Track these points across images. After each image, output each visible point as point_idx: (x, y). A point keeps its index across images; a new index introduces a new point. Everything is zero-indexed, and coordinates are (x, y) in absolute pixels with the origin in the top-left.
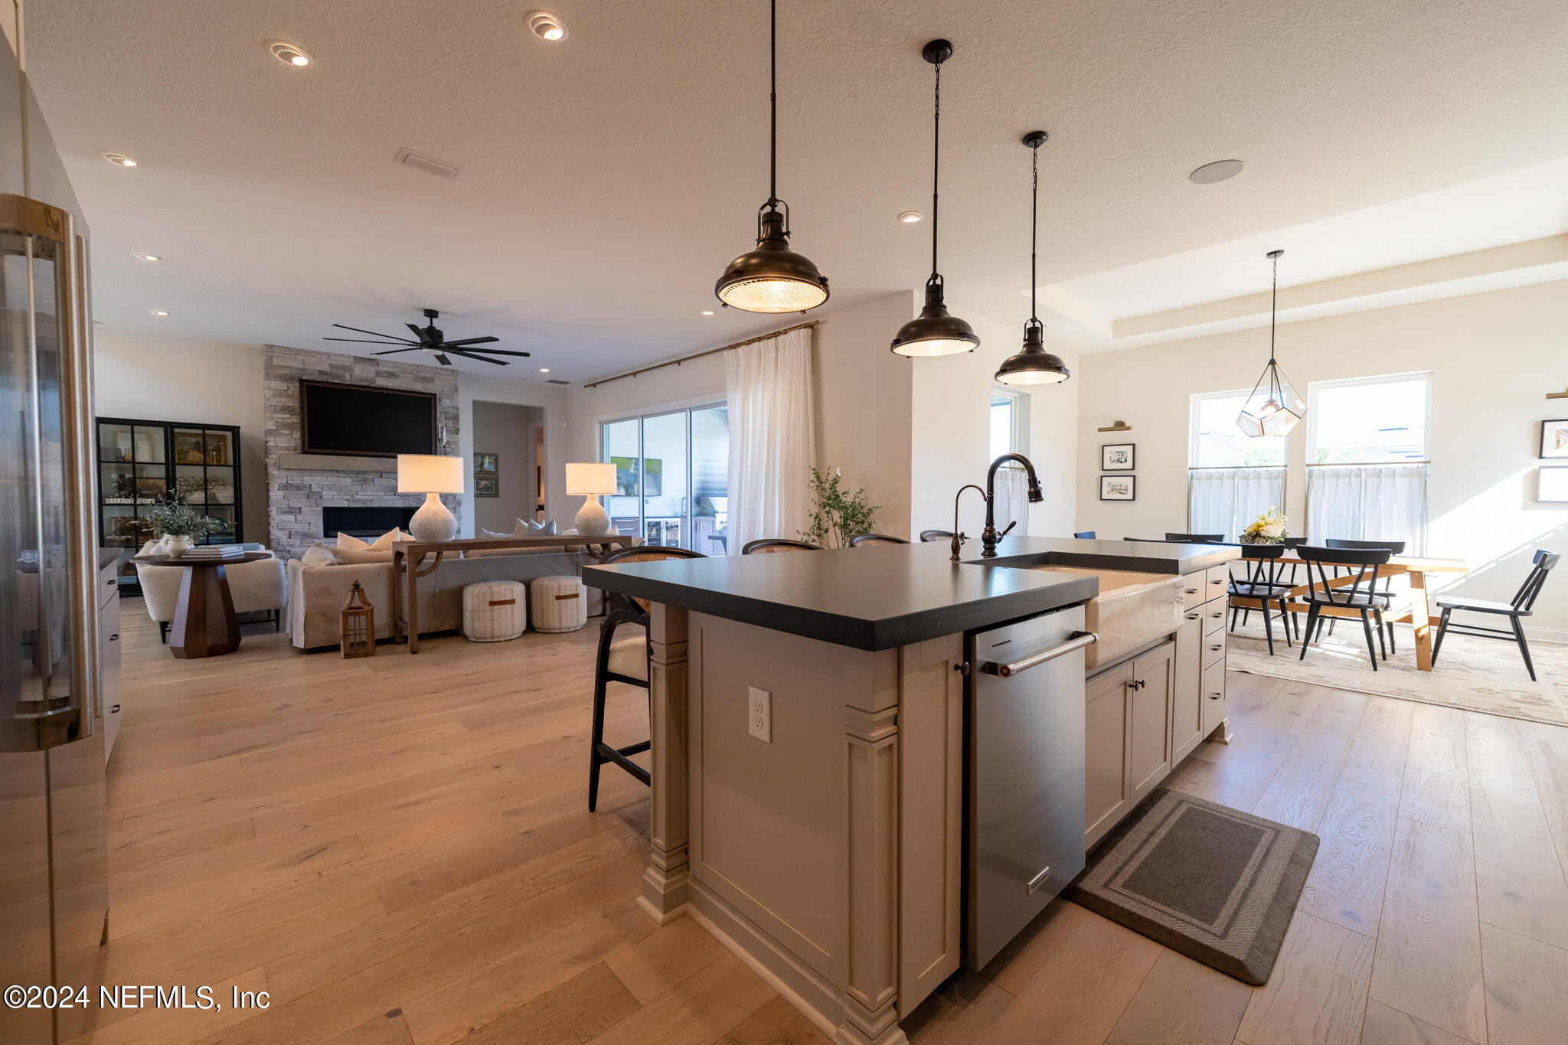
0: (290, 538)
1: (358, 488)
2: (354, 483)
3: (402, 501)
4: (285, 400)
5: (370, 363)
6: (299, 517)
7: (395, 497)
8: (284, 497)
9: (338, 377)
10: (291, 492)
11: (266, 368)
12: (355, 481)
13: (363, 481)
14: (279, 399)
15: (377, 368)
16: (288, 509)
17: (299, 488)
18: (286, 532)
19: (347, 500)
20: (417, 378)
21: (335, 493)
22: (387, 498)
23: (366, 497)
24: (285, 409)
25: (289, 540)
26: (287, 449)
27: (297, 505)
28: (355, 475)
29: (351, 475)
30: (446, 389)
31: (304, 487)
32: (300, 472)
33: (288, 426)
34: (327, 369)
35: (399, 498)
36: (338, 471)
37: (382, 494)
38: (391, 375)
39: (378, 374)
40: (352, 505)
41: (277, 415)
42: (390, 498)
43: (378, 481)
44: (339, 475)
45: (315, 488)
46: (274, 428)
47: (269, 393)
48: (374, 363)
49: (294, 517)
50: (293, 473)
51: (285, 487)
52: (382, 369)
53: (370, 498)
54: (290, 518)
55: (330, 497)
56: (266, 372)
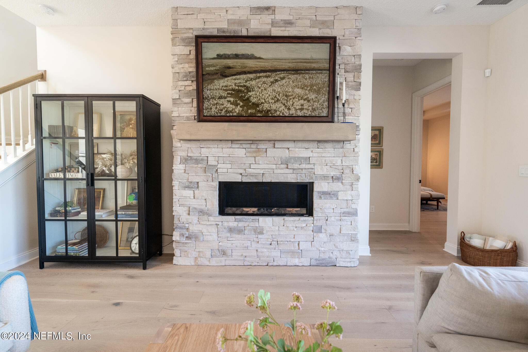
0: (189, 214)
1: (252, 160)
2: (248, 155)
3: (294, 176)
6: (196, 192)
8: (185, 170)
10: (191, 166)
12: (249, 152)
13: (255, 152)
14: (181, 66)
16: (187, 184)
17: (197, 161)
18: (186, 209)
19: (241, 174)
20: (315, 23)
21: (229, 166)
23: (258, 171)
25: (188, 217)
26: (188, 119)
27: (195, 179)
28: (248, 146)
29: (244, 146)
30: (347, 33)
31: (202, 160)
32: (198, 144)
33: (186, 94)
35: (291, 171)
36: (232, 141)
37: (274, 167)
38: (288, 23)
39: (274, 24)
40: (245, 180)
41: (180, 83)
42: (282, 171)
43: (272, 152)
44: (234, 146)
45: (212, 162)
46: (178, 97)
47: (171, 60)
49: (192, 192)
50: (193, 145)
51: (186, 160)
52: (279, 16)
53: (262, 172)
54: (189, 193)
55: (225, 170)
56: (173, 39)
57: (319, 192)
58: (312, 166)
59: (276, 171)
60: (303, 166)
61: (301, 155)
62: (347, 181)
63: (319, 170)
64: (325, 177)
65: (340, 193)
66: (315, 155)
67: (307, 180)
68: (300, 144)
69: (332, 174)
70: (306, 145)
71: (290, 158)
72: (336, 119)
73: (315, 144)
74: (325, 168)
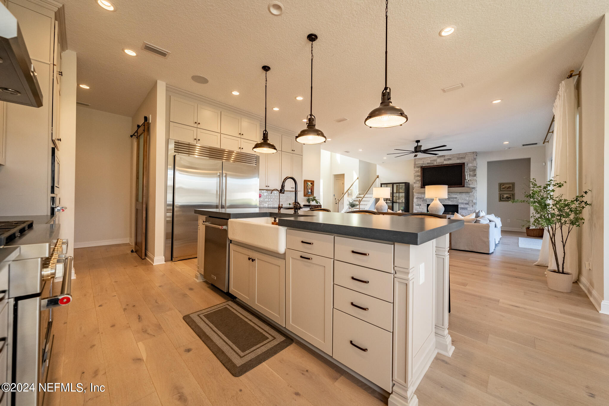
3: (451, 203)
4: (418, 173)
5: (442, 157)
6: (420, 207)
7: (449, 201)
8: (417, 201)
9: (432, 163)
10: (419, 200)
11: (414, 165)
15: (444, 158)
17: (420, 198)
20: (458, 159)
22: (446, 201)
24: (418, 176)
26: (418, 187)
27: (420, 203)
30: (470, 160)
31: (422, 198)
32: (421, 194)
33: (418, 181)
34: (429, 162)
35: (450, 201)
38: (449, 159)
39: (445, 160)
41: (416, 178)
42: (447, 201)
45: (425, 199)
47: (414, 172)
48: (444, 157)
50: (419, 194)
51: (417, 198)
52: (446, 158)
54: (418, 207)
55: (429, 201)
56: (414, 167)
57: (460, 208)
58: (458, 200)
59: (445, 201)
60: (455, 200)
61: (454, 197)
62: (471, 205)
63: (460, 201)
64: (462, 203)
65: (468, 208)
66: (458, 196)
67: (456, 204)
68: (453, 193)
69: (465, 202)
70: (455, 194)
71: (450, 197)
72: (466, 186)
73: (459, 193)
74: (462, 201)
